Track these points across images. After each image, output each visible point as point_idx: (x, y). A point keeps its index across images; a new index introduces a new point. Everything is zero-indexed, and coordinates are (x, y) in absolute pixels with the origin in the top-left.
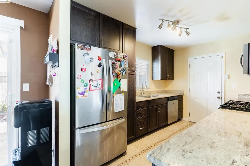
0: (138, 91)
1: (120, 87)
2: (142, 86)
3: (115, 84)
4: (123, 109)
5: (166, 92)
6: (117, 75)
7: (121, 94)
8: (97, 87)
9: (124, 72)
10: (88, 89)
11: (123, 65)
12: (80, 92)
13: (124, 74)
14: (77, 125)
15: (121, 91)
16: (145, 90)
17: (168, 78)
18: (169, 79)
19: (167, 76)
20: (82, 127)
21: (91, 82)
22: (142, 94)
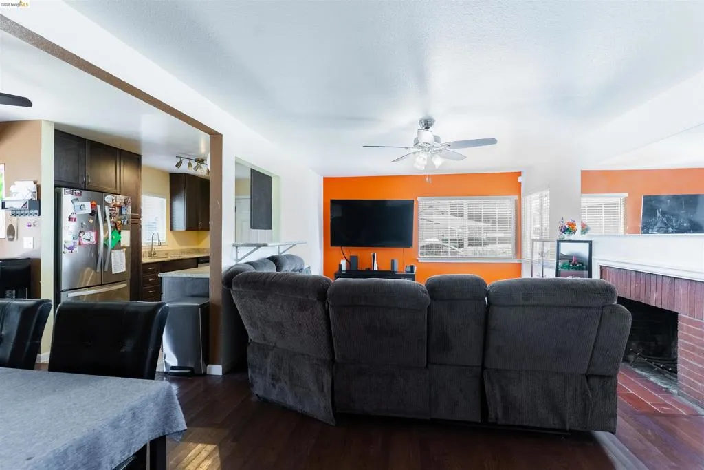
0: (145, 249)
1: (120, 241)
2: (151, 241)
3: (114, 237)
4: (124, 270)
5: (198, 251)
6: (116, 225)
7: (122, 250)
8: (89, 240)
9: (126, 221)
10: (78, 244)
11: (124, 213)
12: (68, 246)
13: (125, 223)
14: (64, 286)
15: (122, 245)
16: (156, 249)
17: (200, 228)
18: (203, 229)
19: (198, 225)
20: (70, 290)
21: (81, 235)
22: (152, 254)
